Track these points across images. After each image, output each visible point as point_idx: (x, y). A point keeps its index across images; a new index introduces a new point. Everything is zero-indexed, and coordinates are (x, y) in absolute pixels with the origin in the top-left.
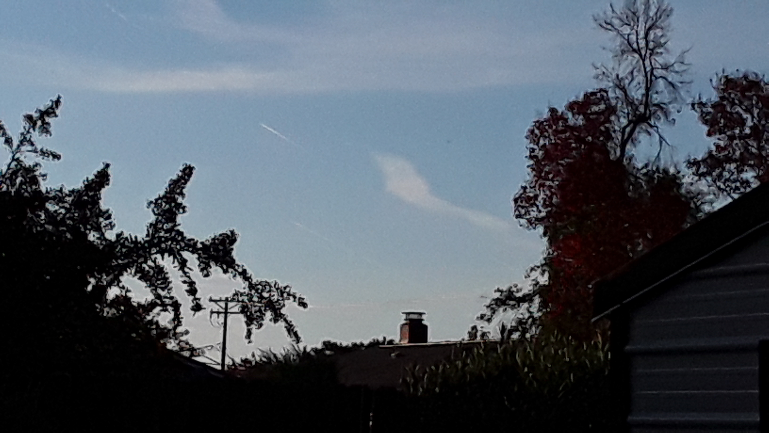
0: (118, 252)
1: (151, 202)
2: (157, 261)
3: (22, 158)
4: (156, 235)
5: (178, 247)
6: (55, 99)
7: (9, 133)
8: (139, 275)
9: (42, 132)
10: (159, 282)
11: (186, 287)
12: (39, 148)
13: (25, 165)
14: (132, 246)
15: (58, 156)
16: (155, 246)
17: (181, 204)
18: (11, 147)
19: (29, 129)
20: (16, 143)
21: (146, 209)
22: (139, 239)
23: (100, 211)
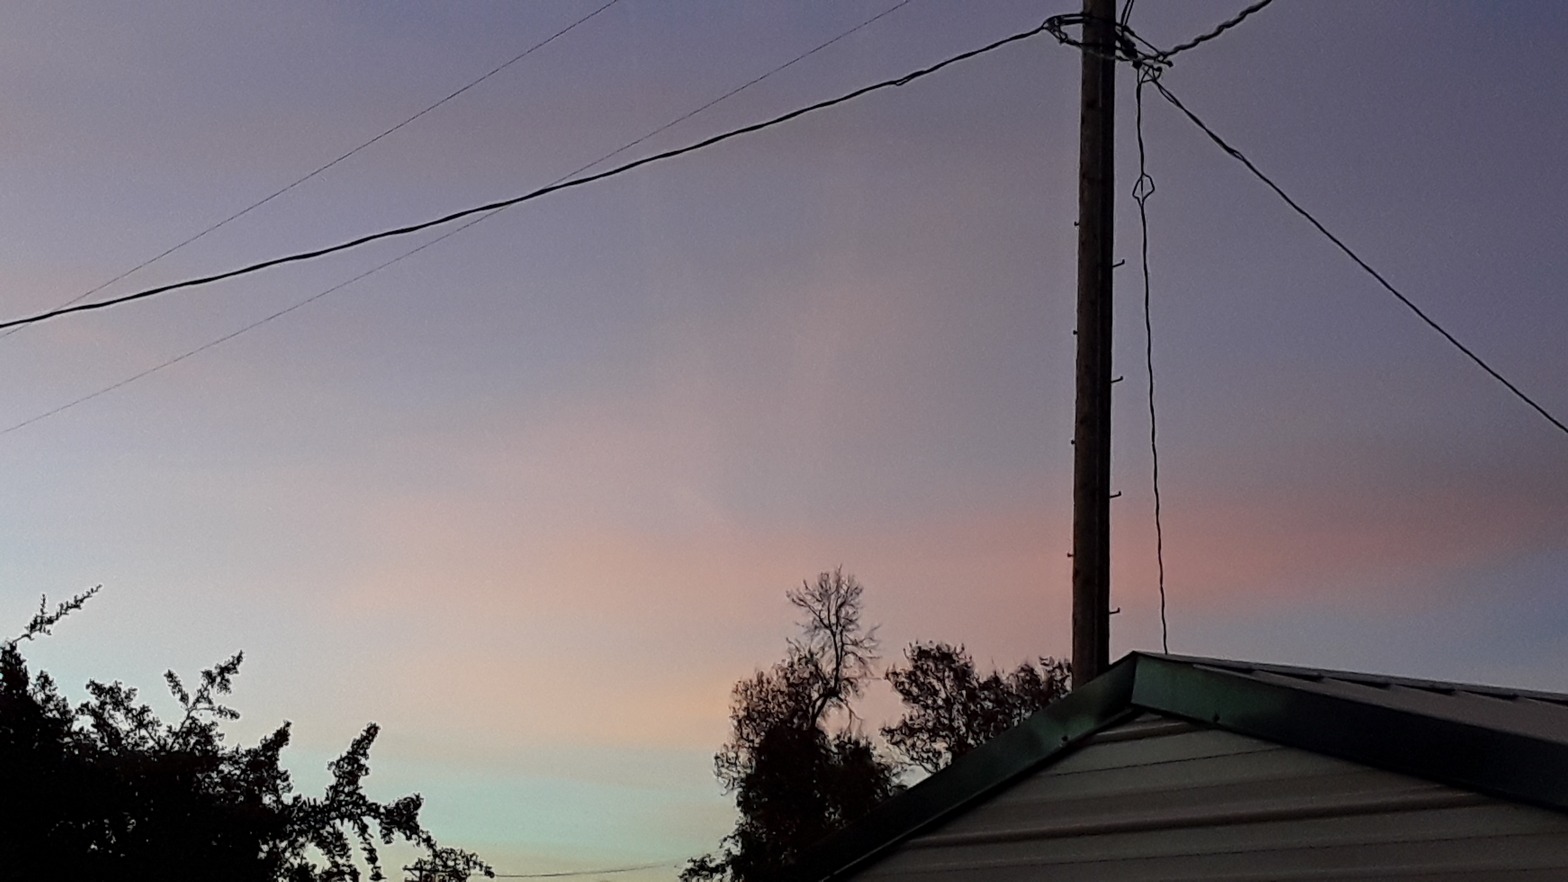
0: (295, 817)
1: (331, 764)
2: (336, 825)
3: (197, 716)
4: (337, 798)
5: (359, 811)
6: (236, 654)
7: (185, 690)
8: (316, 841)
9: (221, 689)
10: (338, 849)
11: (365, 854)
12: (216, 705)
13: (201, 724)
14: (310, 810)
15: (237, 715)
16: (335, 810)
17: (364, 766)
18: (187, 704)
19: (208, 685)
20: (192, 700)
21: (327, 771)
22: (318, 803)
23: (278, 772)
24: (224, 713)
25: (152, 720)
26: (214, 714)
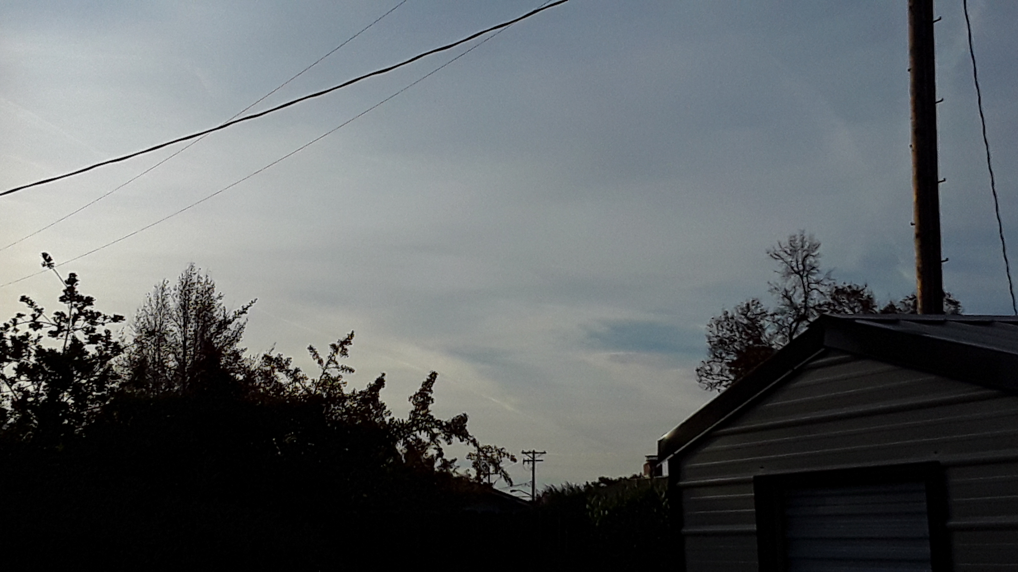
0: (392, 430)
1: (411, 397)
2: (417, 435)
3: (329, 373)
5: (430, 426)
6: (350, 333)
7: (321, 357)
8: (406, 445)
9: (343, 355)
12: (340, 365)
13: (332, 377)
14: (400, 427)
17: (430, 397)
18: (322, 366)
19: (334, 353)
20: (325, 362)
21: (408, 402)
22: (405, 422)
23: (381, 404)
24: (345, 369)
26: (339, 370)
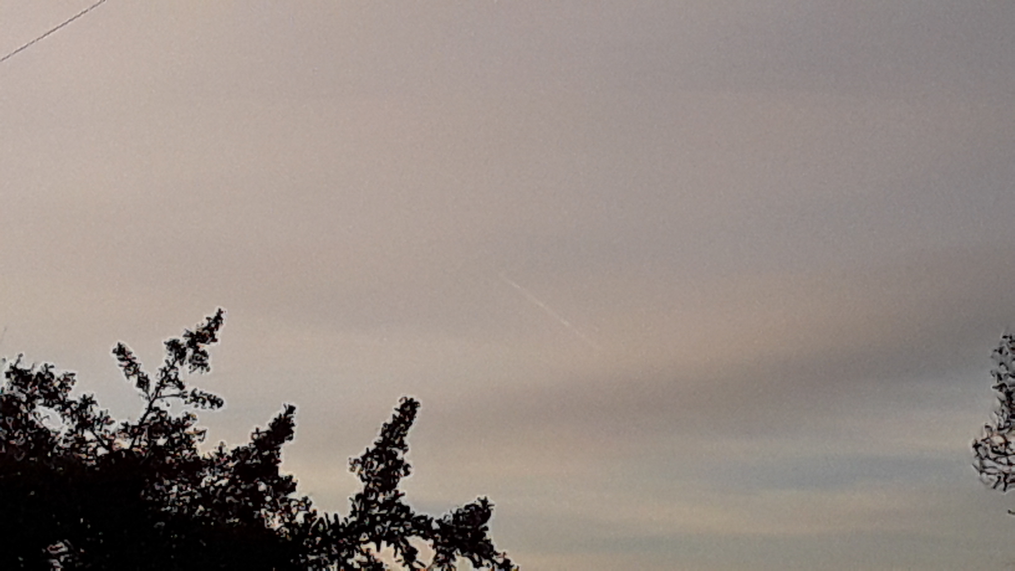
1: (356, 461)
2: (371, 553)
3: (163, 407)
4: (368, 512)
5: (401, 530)
6: (213, 315)
7: (144, 369)
9: (197, 366)
13: (170, 418)
14: (331, 531)
15: (220, 402)
16: (367, 529)
17: (402, 461)
18: (147, 392)
19: (175, 361)
20: (153, 383)
21: (349, 473)
24: (201, 400)
25: (98, 415)
26: (186, 403)
